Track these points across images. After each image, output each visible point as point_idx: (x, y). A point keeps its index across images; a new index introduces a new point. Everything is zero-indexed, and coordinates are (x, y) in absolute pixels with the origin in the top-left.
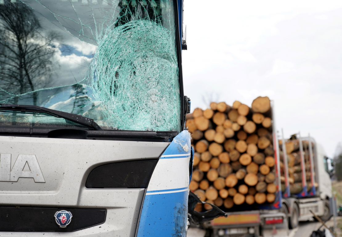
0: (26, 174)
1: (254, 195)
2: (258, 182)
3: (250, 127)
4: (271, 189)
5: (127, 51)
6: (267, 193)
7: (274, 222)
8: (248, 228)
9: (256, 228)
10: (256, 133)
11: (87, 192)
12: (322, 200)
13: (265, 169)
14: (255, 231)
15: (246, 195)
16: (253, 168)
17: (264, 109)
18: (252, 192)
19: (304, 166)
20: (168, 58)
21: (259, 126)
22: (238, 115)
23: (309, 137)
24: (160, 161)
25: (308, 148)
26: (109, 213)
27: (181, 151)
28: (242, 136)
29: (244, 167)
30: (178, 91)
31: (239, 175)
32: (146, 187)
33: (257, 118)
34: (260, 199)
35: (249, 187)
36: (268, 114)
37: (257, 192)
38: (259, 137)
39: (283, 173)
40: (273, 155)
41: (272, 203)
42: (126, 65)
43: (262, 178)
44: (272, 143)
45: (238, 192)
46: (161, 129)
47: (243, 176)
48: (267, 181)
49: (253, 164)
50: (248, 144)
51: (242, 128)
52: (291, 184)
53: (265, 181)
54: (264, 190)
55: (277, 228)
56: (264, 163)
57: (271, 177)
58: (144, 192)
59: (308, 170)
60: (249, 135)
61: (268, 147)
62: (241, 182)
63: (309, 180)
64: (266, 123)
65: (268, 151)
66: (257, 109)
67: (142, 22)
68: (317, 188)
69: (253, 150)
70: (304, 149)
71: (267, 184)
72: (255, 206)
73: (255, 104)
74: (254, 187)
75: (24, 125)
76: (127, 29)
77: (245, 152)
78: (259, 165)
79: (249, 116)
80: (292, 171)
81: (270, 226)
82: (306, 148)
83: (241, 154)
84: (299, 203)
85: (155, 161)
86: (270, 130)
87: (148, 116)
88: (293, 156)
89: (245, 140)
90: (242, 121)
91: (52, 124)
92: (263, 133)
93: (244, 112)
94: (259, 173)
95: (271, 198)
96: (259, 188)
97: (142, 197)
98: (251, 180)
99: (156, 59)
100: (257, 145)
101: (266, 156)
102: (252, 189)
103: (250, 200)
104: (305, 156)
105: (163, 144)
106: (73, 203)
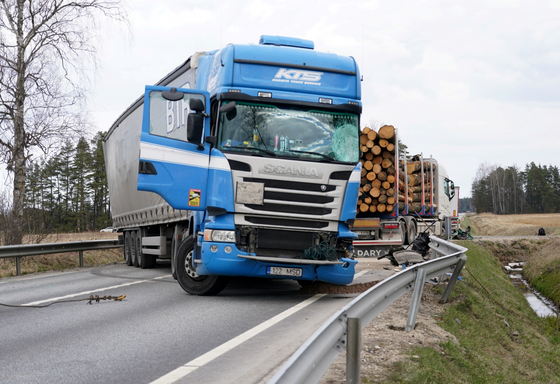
0: (313, 174)
1: (376, 206)
2: (380, 195)
3: (376, 150)
4: (391, 201)
5: (343, 135)
6: (387, 204)
7: (391, 228)
8: (371, 231)
9: (376, 231)
10: (381, 155)
11: (331, 180)
12: (439, 220)
13: (386, 185)
14: (376, 234)
15: (370, 205)
16: (377, 183)
17: (389, 136)
18: (375, 203)
19: (424, 187)
20: (356, 137)
21: (384, 150)
22: (368, 139)
23: (431, 158)
24: (353, 172)
25: (429, 170)
26: (337, 187)
27: (359, 169)
28: (370, 157)
29: (370, 182)
30: (358, 148)
31: (365, 188)
32: (348, 179)
33: (383, 143)
34: (381, 208)
35: (373, 198)
36: (392, 140)
37: (379, 203)
38: (383, 159)
39: (402, 191)
40: (394, 174)
41: (391, 212)
42: (342, 139)
43: (384, 192)
44: (394, 164)
45: (364, 202)
46: (353, 161)
47: (369, 190)
48: (388, 195)
49: (377, 180)
50: (373, 164)
51: (370, 149)
52: (410, 202)
53: (386, 194)
54: (385, 202)
55: (393, 233)
56: (386, 180)
57: (391, 191)
58: (347, 182)
59: (428, 191)
60: (375, 156)
61: (391, 167)
62: (367, 194)
63: (428, 201)
64: (390, 147)
65: (390, 170)
66: (383, 135)
67: (348, 125)
68: (435, 209)
69: (377, 169)
70: (425, 171)
71: (388, 197)
72: (377, 214)
73: (381, 132)
74: (377, 198)
75: (312, 158)
76: (343, 127)
77: (372, 170)
78: (382, 182)
79: (376, 141)
80: (412, 190)
81: (387, 231)
82: (427, 170)
83: (368, 171)
84: (417, 220)
85: (351, 172)
86: (393, 153)
87: (349, 157)
88: (414, 176)
89: (372, 161)
90: (370, 144)
91: (320, 159)
92: (387, 156)
93: (372, 137)
94: (381, 187)
95: (390, 209)
96: (380, 199)
97: (347, 183)
98: (375, 193)
99: (352, 137)
100: (381, 165)
101: (388, 174)
102: (375, 201)
103: (373, 209)
104: (425, 177)
105: (354, 166)
106: (327, 183)
